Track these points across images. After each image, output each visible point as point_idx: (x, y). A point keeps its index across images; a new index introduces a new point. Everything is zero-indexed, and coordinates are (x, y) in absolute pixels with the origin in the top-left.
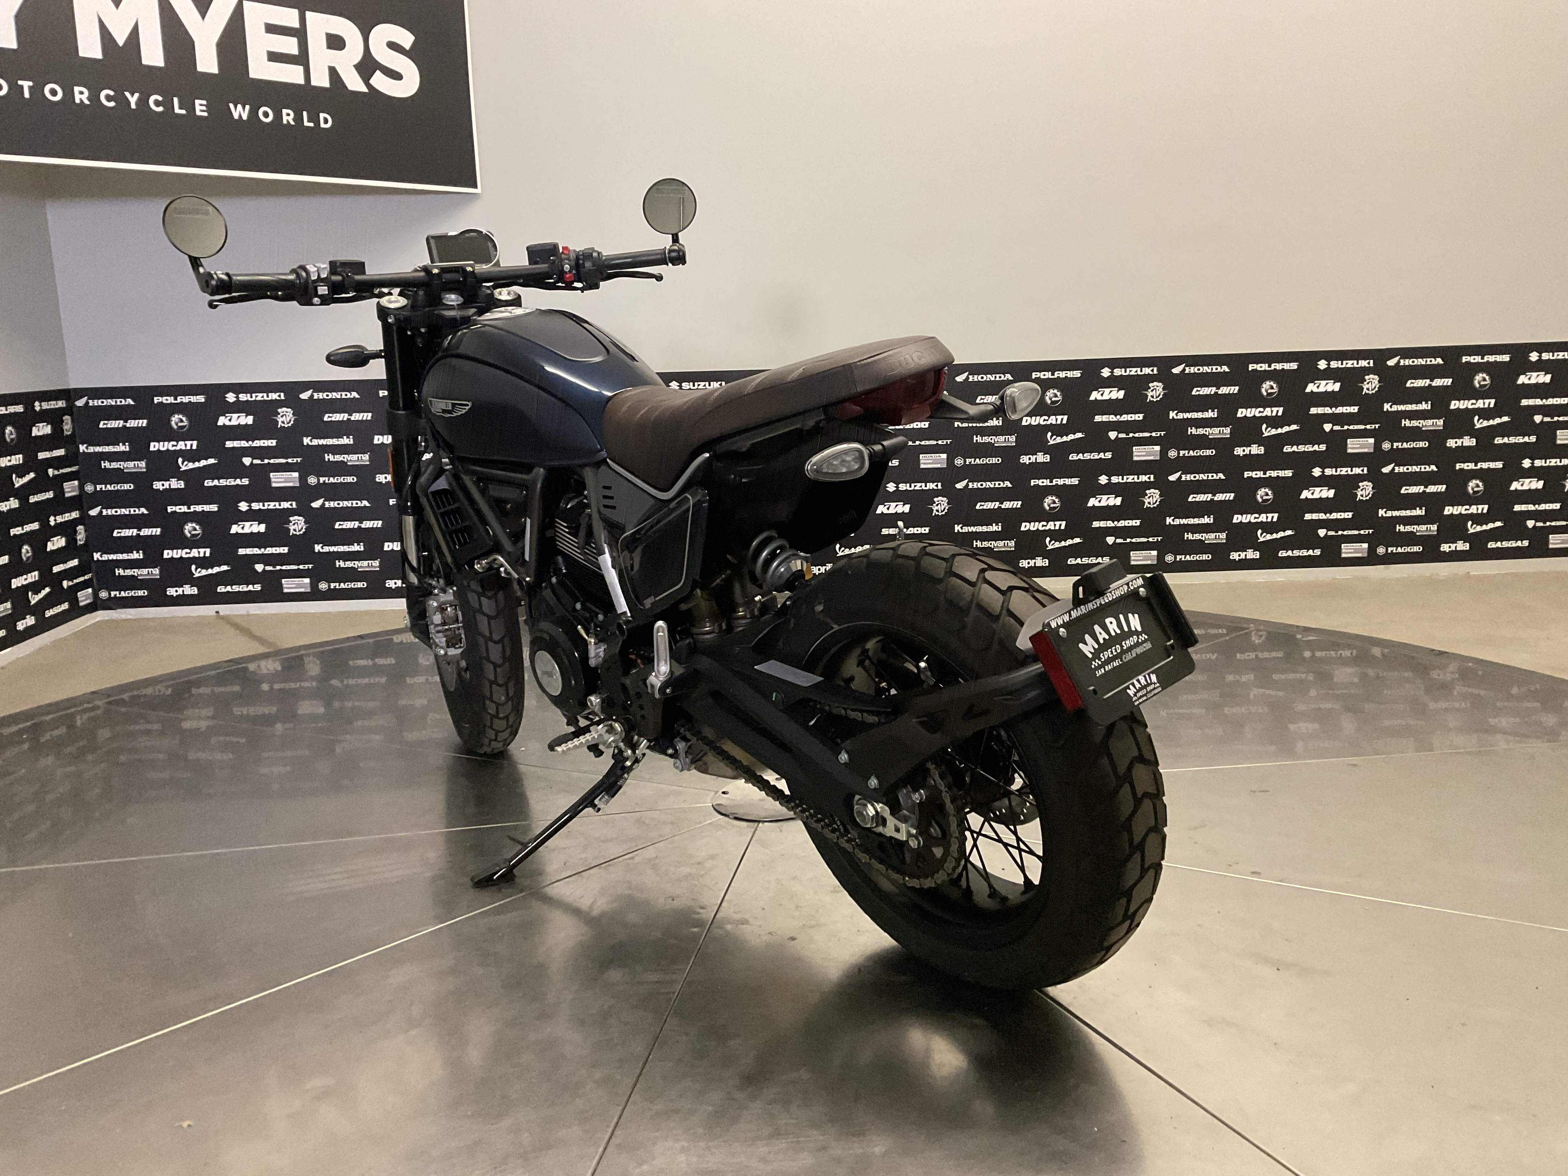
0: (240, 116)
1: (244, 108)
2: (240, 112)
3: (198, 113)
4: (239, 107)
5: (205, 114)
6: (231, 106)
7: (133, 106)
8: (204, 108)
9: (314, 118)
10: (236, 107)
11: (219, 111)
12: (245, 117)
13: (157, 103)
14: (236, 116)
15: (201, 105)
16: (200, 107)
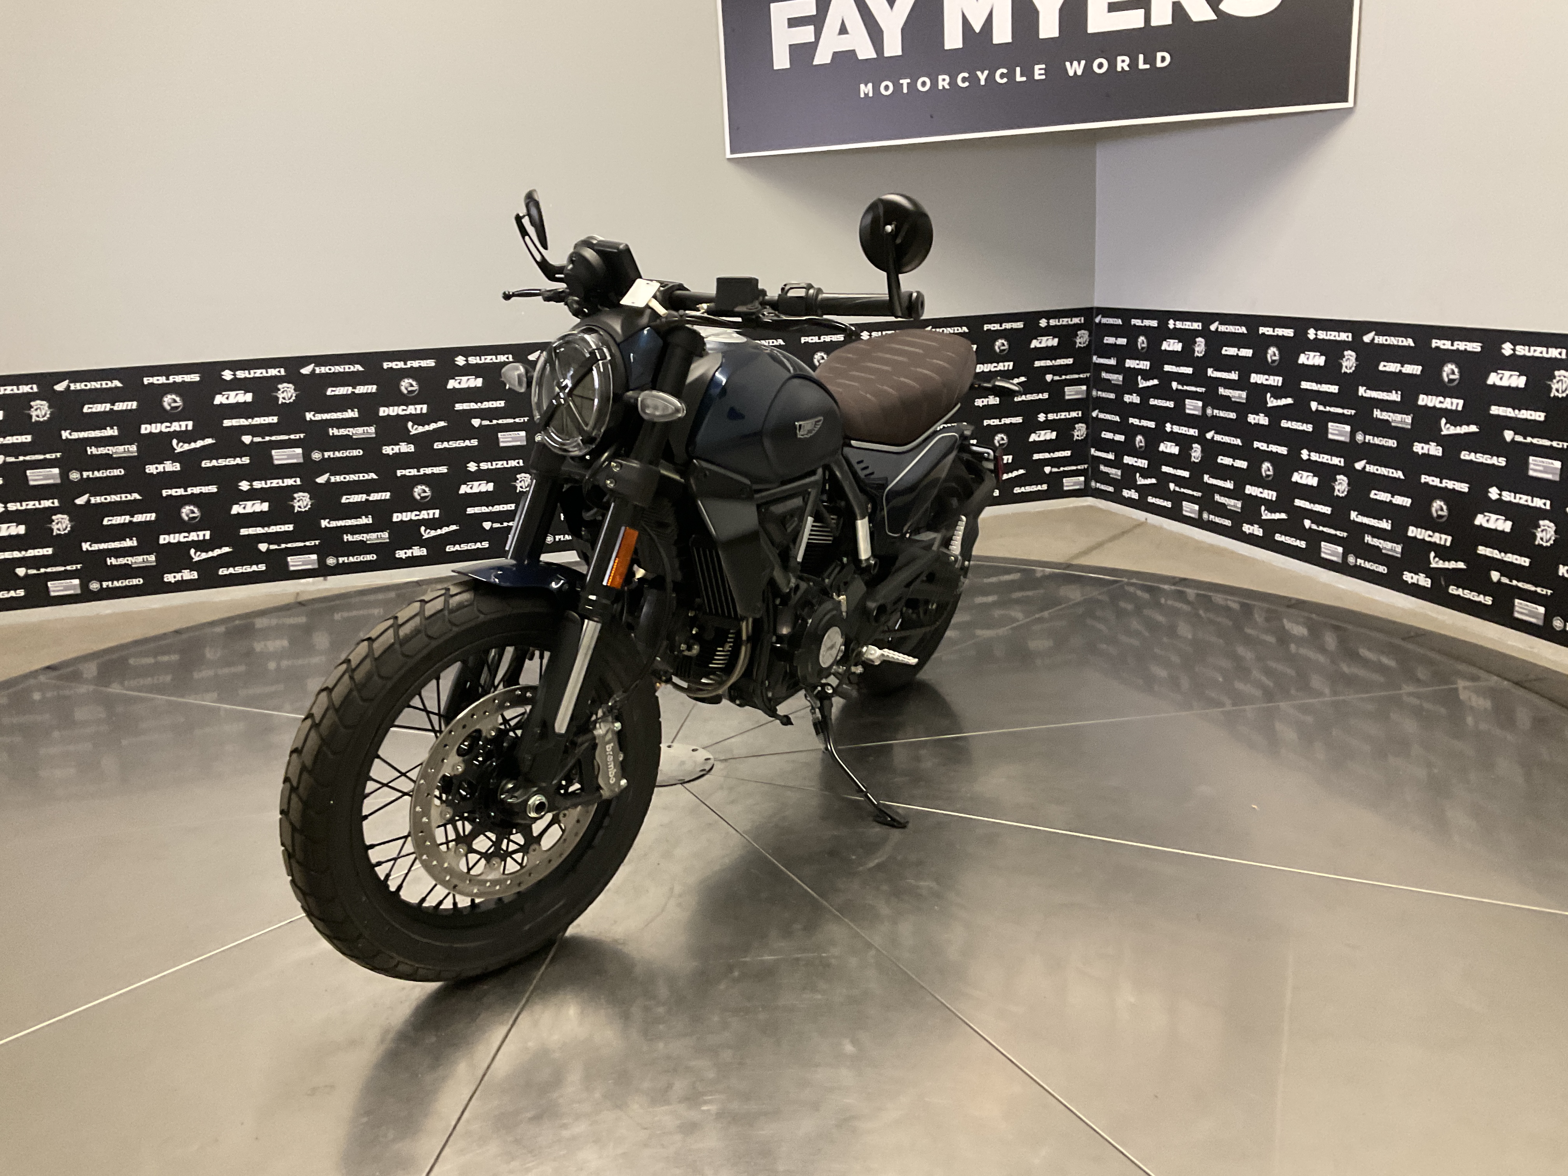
0: (1075, 73)
1: (1079, 64)
2: (1075, 68)
3: (1037, 77)
4: (1075, 63)
5: (1043, 77)
6: (1068, 64)
7: (983, 83)
8: (1043, 72)
9: (1150, 60)
10: (1071, 65)
11: (1056, 71)
12: (1079, 73)
13: (1002, 76)
14: (1071, 73)
15: (1040, 69)
16: (1039, 72)
